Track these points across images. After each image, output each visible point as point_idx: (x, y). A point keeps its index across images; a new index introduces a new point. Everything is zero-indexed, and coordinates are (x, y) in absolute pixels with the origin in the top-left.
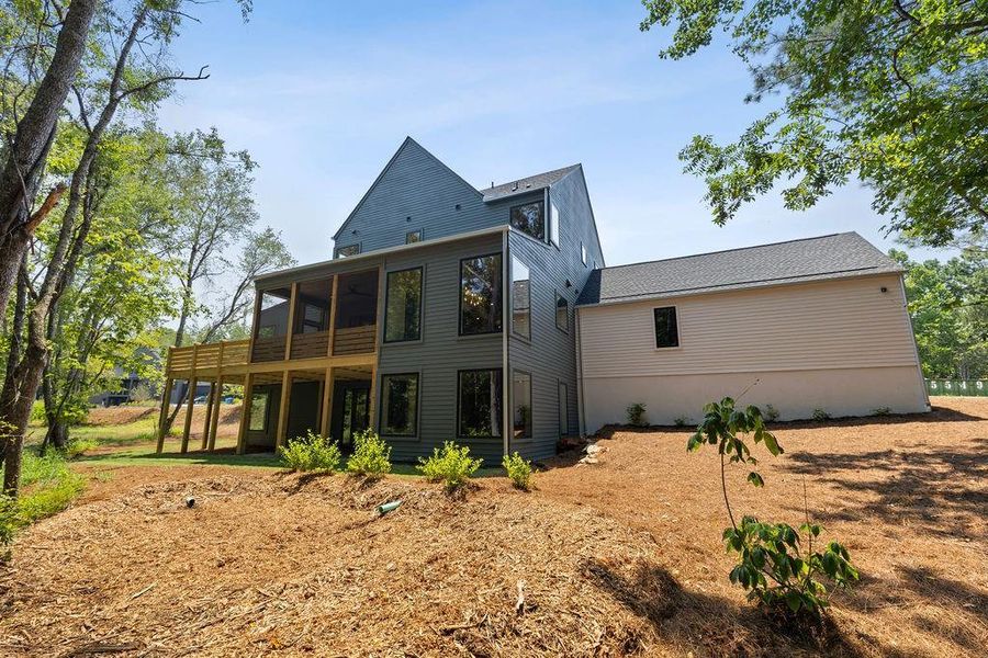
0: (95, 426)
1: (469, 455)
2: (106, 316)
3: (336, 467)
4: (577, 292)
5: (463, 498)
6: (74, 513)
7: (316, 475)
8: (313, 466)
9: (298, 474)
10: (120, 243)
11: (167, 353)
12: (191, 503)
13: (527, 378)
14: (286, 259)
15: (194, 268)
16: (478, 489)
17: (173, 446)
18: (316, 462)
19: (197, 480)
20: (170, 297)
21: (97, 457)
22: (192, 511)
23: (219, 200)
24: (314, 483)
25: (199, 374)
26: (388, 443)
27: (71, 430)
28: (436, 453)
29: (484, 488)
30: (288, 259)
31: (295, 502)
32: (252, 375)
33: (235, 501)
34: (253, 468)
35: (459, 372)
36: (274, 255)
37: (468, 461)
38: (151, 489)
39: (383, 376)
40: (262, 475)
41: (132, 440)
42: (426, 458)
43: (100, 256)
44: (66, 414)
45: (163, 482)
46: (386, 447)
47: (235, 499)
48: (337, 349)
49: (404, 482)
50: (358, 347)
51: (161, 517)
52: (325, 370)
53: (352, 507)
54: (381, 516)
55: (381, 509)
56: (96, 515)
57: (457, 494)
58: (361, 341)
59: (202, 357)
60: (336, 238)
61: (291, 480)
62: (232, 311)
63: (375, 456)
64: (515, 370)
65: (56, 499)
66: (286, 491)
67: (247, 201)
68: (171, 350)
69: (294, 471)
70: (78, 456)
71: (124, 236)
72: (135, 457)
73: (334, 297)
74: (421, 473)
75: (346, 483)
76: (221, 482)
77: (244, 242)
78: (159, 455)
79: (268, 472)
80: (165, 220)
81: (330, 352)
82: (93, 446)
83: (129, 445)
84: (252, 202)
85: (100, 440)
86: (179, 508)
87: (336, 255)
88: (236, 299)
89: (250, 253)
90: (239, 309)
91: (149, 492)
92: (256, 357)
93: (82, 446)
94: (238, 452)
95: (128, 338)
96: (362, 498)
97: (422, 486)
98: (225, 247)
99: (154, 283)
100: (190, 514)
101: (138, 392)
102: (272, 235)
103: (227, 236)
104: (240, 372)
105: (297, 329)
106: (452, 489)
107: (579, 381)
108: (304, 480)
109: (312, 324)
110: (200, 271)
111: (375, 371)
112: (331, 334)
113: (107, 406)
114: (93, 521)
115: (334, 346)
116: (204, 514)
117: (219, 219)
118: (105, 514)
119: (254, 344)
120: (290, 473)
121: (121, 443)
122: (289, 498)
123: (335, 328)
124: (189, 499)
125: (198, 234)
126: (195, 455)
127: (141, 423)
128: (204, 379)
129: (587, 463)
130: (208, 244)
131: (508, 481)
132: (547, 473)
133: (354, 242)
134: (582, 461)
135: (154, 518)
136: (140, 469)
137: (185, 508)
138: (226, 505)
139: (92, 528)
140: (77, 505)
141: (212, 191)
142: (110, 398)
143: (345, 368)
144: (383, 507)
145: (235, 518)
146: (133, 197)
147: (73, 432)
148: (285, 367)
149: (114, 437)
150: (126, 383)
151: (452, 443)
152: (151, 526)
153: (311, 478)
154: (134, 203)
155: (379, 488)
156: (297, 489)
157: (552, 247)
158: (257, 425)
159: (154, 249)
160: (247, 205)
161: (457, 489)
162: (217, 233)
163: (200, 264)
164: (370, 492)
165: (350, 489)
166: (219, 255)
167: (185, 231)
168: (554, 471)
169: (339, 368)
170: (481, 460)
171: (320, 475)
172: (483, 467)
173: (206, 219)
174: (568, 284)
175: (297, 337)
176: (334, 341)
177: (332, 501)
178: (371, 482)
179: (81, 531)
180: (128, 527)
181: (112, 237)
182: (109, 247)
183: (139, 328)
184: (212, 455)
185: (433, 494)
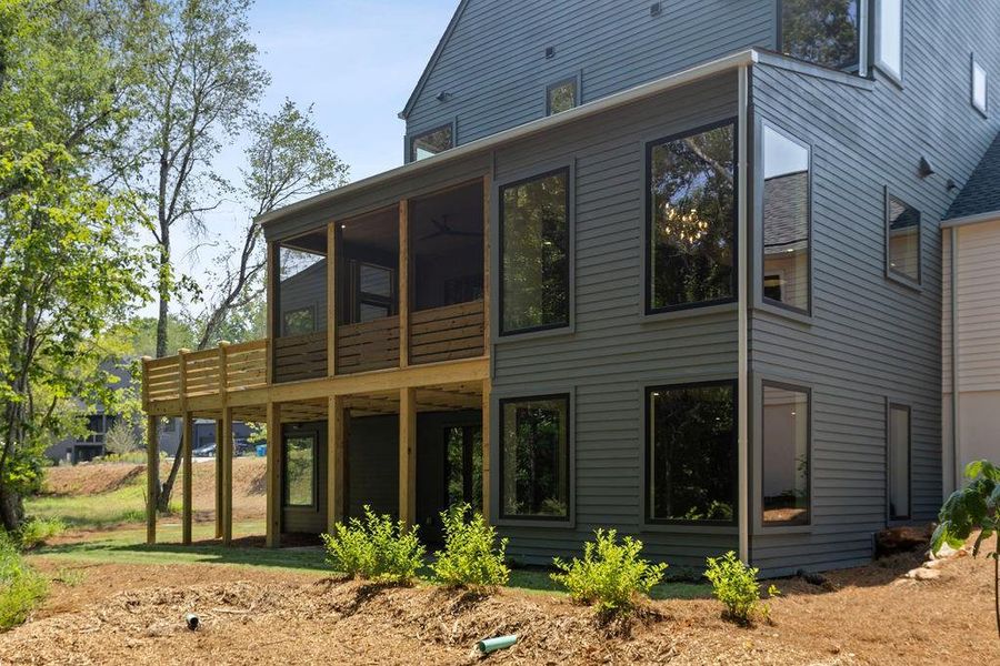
0: (60, 496)
1: (641, 555)
2: (42, 307)
3: (418, 572)
4: (951, 186)
5: (626, 633)
6: (33, 629)
7: (384, 586)
8: (379, 570)
9: (358, 582)
10: (40, 170)
11: (140, 368)
12: (193, 624)
13: (801, 397)
14: (327, 165)
15: (168, 201)
16: (659, 618)
17: (170, 530)
18: (382, 564)
19: (200, 588)
20: (132, 265)
21: (65, 548)
22: (194, 636)
23: (192, 53)
24: (379, 599)
25: (193, 406)
26: (501, 530)
27: (25, 503)
28: (588, 550)
29: (670, 619)
30: (331, 162)
31: (351, 628)
32: (276, 406)
33: (258, 623)
34: (288, 570)
35: (648, 390)
36: (304, 158)
37: (641, 567)
38: (134, 599)
39: (503, 402)
40: (298, 581)
41: (114, 521)
42: (568, 560)
43: (16, 197)
44: (13, 477)
45: (151, 589)
46: (498, 539)
47: (259, 619)
48: (417, 350)
49: (528, 602)
50: (454, 345)
51: (151, 641)
52: (397, 392)
53: (438, 640)
54: (483, 658)
55: (482, 647)
56: (62, 633)
57: (615, 625)
58: (458, 333)
59: (194, 375)
60: (407, 114)
61: (344, 593)
62: (242, 280)
63: (477, 553)
64: (766, 383)
65: (11, 607)
66: (338, 610)
67: (244, 49)
68: (146, 364)
69: (351, 578)
70: (39, 546)
71: (46, 157)
72: (117, 549)
73: (403, 247)
74: (561, 587)
75: (432, 600)
76: (237, 591)
77: (248, 139)
78: (151, 546)
79: (309, 577)
80: (105, 114)
81: (403, 360)
82: (59, 529)
83: (110, 529)
84: (253, 49)
85: (68, 520)
86: (176, 630)
87: (410, 155)
88: (245, 256)
89: (261, 160)
90: (254, 275)
91: (133, 604)
92: (281, 371)
93: (42, 529)
94: (269, 542)
95: (80, 347)
96: (454, 628)
97: (556, 611)
98: (214, 152)
99: (105, 239)
100: (192, 638)
101: (116, 438)
102: (296, 116)
103: (216, 129)
104: (256, 400)
105: (346, 315)
106: (606, 617)
107: (946, 401)
108: (365, 594)
109: (375, 301)
110: (179, 206)
111: (487, 391)
112: (403, 322)
113: (75, 462)
114: (58, 640)
115: (410, 346)
116: (211, 639)
117: (199, 96)
118: (75, 632)
119: (275, 349)
120: (344, 580)
121: (99, 525)
122: (340, 623)
123: (411, 310)
124: (191, 616)
125: (166, 131)
126: (204, 547)
127: (126, 492)
128: (203, 413)
129: (918, 578)
130: (185, 150)
131: (713, 607)
132: (830, 595)
133: (442, 121)
134: (912, 573)
135: (140, 641)
136: (122, 568)
137: (185, 630)
138: (244, 629)
139: (59, 651)
140: (37, 618)
141: (180, 38)
142: (78, 448)
143: (436, 389)
144: (487, 643)
145: (254, 648)
146: (50, 77)
147: (30, 506)
148: (330, 390)
149: (88, 515)
150: (95, 422)
151: (612, 532)
152: (136, 653)
153: (377, 589)
154: (52, 86)
155: (484, 610)
156: (355, 608)
157: (880, 82)
158: (301, 495)
159: (99, 173)
160: (244, 59)
161: (616, 615)
162: (198, 127)
163: (177, 192)
164: (471, 617)
165: (437, 611)
166: (208, 170)
167: (144, 129)
168: (848, 593)
169: (423, 388)
170: (664, 565)
171: (391, 585)
172: (669, 579)
173: (176, 99)
174: (925, 170)
175: (345, 331)
176: (410, 335)
177: (408, 630)
178: (471, 600)
179: (43, 653)
180: (105, 653)
181: (25, 162)
182: (25, 181)
183: (94, 328)
184: (228, 548)
185: (574, 624)
